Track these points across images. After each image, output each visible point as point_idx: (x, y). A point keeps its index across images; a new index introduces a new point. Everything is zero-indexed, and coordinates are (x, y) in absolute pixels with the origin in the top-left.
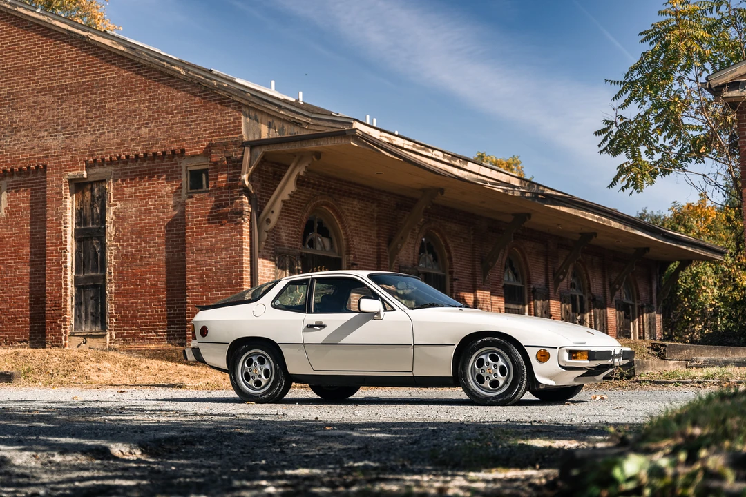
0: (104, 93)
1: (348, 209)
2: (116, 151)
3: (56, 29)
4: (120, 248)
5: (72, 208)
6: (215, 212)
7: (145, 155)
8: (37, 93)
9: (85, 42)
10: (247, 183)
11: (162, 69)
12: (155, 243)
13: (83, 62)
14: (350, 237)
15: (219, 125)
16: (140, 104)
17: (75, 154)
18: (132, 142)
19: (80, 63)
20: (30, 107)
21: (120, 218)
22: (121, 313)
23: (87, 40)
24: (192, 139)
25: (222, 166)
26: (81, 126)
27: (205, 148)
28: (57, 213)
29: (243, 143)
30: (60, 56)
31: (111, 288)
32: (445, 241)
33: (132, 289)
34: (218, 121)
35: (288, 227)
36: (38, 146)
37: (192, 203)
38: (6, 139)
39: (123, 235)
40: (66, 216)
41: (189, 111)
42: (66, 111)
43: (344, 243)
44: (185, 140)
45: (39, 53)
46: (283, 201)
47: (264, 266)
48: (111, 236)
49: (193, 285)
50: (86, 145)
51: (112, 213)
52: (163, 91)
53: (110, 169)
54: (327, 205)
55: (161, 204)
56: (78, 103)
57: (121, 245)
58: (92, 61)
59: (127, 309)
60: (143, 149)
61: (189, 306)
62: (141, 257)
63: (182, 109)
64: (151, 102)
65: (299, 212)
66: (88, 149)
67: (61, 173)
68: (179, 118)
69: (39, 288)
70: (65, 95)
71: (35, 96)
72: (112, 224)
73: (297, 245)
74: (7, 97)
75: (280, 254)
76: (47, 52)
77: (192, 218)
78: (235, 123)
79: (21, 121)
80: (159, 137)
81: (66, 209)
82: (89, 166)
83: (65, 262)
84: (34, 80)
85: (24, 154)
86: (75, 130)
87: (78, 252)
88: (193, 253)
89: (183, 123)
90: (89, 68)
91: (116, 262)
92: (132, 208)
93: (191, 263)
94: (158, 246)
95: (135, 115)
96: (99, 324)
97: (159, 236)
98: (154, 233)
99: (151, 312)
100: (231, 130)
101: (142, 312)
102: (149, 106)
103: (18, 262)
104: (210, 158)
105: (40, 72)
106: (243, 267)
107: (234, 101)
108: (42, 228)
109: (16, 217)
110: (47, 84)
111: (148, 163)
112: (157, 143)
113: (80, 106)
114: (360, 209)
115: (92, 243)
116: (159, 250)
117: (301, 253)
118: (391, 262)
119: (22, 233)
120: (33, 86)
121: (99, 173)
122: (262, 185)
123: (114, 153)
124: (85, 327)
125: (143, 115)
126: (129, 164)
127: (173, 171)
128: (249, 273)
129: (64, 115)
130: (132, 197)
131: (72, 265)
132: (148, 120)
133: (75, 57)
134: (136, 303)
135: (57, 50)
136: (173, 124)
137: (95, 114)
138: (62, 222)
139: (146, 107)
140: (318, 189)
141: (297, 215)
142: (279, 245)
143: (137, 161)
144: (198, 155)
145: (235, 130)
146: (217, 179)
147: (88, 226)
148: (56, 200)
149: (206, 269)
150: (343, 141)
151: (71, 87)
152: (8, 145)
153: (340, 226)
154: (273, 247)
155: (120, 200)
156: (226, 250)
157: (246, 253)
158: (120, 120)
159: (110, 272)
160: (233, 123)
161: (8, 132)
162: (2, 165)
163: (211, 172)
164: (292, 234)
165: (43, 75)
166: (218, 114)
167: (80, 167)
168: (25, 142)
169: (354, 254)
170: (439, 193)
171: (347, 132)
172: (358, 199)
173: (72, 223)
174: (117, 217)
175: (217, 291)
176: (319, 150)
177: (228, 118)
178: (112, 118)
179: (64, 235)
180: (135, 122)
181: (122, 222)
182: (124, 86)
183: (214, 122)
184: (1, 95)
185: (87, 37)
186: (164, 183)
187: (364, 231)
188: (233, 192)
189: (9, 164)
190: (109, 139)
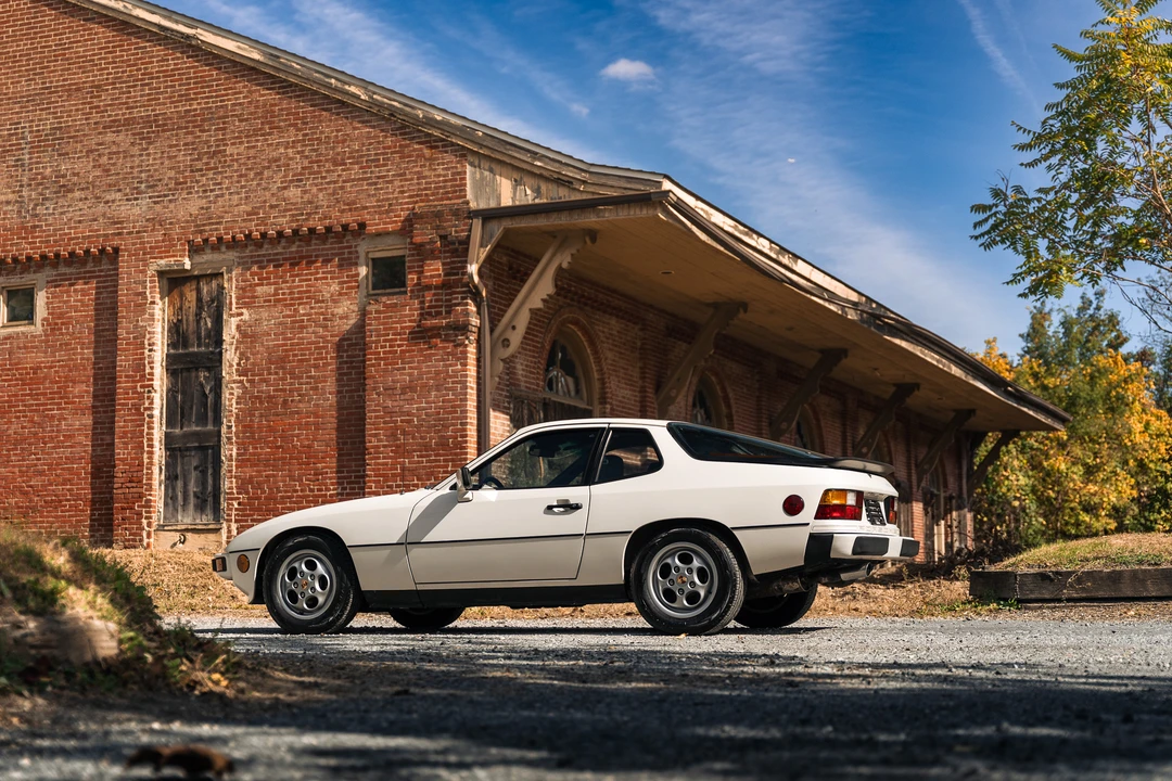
0: (224, 129)
1: (603, 332)
2: (243, 225)
3: (140, 23)
4: (247, 385)
5: (163, 319)
6: (419, 326)
7: (296, 232)
8: (104, 128)
9: (190, 46)
10: (476, 279)
11: (327, 91)
12: (310, 377)
13: (187, 79)
14: (606, 376)
15: (426, 183)
16: (286, 148)
17: (171, 229)
18: (272, 211)
19: (182, 79)
20: (90, 151)
21: (247, 336)
22: (247, 493)
23: (193, 42)
24: (379, 206)
25: (432, 251)
26: (181, 183)
27: (404, 221)
28: (136, 327)
29: (470, 213)
30: (145, 69)
31: (230, 451)
32: (724, 389)
33: (266, 453)
34: (425, 177)
35: (526, 355)
36: (104, 215)
37: (377, 312)
38: (48, 204)
39: (253, 364)
40: (153, 333)
41: (373, 161)
42: (155, 159)
43: (597, 385)
44: (366, 208)
45: (109, 63)
46: (530, 310)
48: (231, 366)
49: (378, 447)
50: (191, 215)
51: (234, 327)
52: (328, 126)
53: (232, 255)
54: (576, 323)
55: (322, 314)
56: (177, 145)
57: (248, 381)
58: (201, 77)
59: (259, 486)
60: (292, 221)
61: (370, 481)
62: (285, 402)
63: (362, 156)
64: (307, 145)
65: (541, 332)
66: (193, 221)
67: (144, 260)
68: (355, 171)
69: (102, 451)
70: (153, 132)
71: (100, 133)
72: (234, 347)
73: (538, 385)
74: (50, 135)
75: (516, 398)
76: (123, 62)
77: (378, 336)
78: (456, 180)
79: (74, 174)
80: (321, 203)
81: (153, 320)
82: (194, 250)
83: (151, 409)
84: (99, 107)
85: (79, 230)
86: (170, 190)
87: (171, 394)
88: (378, 394)
89: (363, 179)
90: (197, 88)
91: (240, 409)
92: (269, 319)
93: (375, 411)
94: (316, 383)
95: (278, 166)
96: (209, 511)
97: (316, 367)
98: (309, 360)
99: (302, 490)
100: (448, 193)
101: (286, 492)
102: (303, 152)
103: (64, 409)
104: (412, 238)
105: (109, 95)
106: (466, 418)
107: (453, 144)
108: (108, 352)
109: (62, 334)
110: (121, 113)
111: (299, 246)
112: (316, 213)
113: (180, 150)
114: (619, 332)
115: (197, 377)
116: (316, 388)
117: (544, 399)
119: (72, 360)
120: (95, 117)
121: (212, 262)
122: (494, 284)
123: (240, 228)
124: (183, 516)
125: (293, 165)
126: (266, 246)
127: (342, 259)
128: (475, 427)
129: (152, 165)
131: (161, 413)
132: (301, 174)
133: (172, 70)
134: (274, 476)
135: (140, 59)
136: (344, 182)
137: (207, 164)
138: (146, 342)
139: (298, 152)
140: (565, 297)
141: (537, 336)
142: (514, 385)
143: (279, 242)
144: (388, 233)
145: (456, 191)
146: (422, 272)
147: (191, 350)
148: (136, 305)
149: (402, 421)
150: (645, 212)
151: (165, 119)
152: (50, 214)
153: (591, 357)
154: (508, 386)
155: (247, 305)
156: (438, 390)
157: (471, 395)
158: (252, 175)
159: (229, 425)
160: (451, 180)
161: (50, 193)
162: (40, 248)
163: (410, 261)
164: (530, 367)
165: (116, 99)
166: (424, 166)
167: (180, 250)
168: (80, 210)
169: (611, 404)
170: (741, 310)
171: (652, 196)
172: (617, 316)
173: (163, 344)
174: (244, 334)
175: (421, 456)
176: (597, 227)
177: (442, 173)
178: (236, 171)
179: (149, 363)
180: (278, 178)
181: (251, 342)
182: (259, 118)
183: (418, 179)
184: (38, 131)
185: (194, 37)
186: (326, 278)
187: (624, 368)
188: (451, 294)
189: (52, 246)
190: (230, 206)
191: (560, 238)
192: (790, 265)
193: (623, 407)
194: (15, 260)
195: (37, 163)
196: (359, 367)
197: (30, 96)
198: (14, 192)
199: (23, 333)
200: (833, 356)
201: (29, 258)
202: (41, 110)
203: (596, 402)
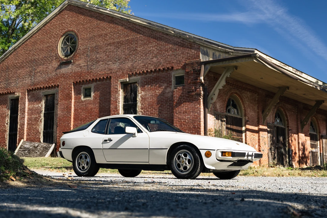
0: (137, 43)
1: (245, 96)
3: (116, 17)
4: (143, 112)
5: (122, 95)
6: (187, 95)
7: (155, 70)
8: (108, 45)
9: (129, 22)
10: (203, 81)
11: (163, 31)
14: (246, 108)
15: (189, 55)
16: (153, 47)
17: (124, 71)
18: (149, 65)
20: (104, 51)
21: (143, 99)
23: (129, 21)
24: (177, 62)
25: (191, 74)
26: (127, 58)
27: (183, 66)
28: (115, 97)
29: (201, 62)
30: (118, 29)
32: (285, 112)
34: (189, 53)
35: (220, 102)
36: (107, 68)
37: (176, 91)
38: (94, 66)
39: (145, 106)
40: (119, 99)
41: (175, 50)
43: (243, 111)
44: (173, 63)
45: (109, 28)
46: (219, 90)
47: (210, 120)
48: (139, 107)
50: (129, 67)
51: (140, 97)
53: (139, 77)
54: (236, 93)
55: (162, 92)
56: (125, 49)
57: (144, 111)
58: (131, 30)
60: (154, 67)
63: (172, 49)
64: (158, 46)
65: (225, 96)
66: (129, 68)
67: (117, 79)
68: (171, 53)
70: (120, 45)
71: (106, 47)
72: (140, 102)
73: (224, 111)
74: (95, 48)
75: (217, 115)
76: (112, 27)
77: (177, 98)
79: (100, 58)
80: (162, 62)
81: (119, 95)
82: (130, 76)
84: (106, 40)
85: (101, 72)
86: (124, 60)
88: (177, 114)
89: (172, 55)
90: (130, 33)
93: (176, 118)
95: (151, 53)
97: (161, 106)
100: (195, 57)
102: (157, 48)
104: (185, 70)
105: (109, 36)
106: (200, 120)
107: (196, 44)
108: (109, 104)
109: (97, 100)
110: (111, 41)
111: (156, 74)
112: (160, 65)
113: (126, 50)
114: (250, 96)
115: (131, 110)
116: (161, 112)
117: (226, 115)
118: (264, 121)
120: (106, 42)
121: (134, 79)
122: (209, 82)
123: (141, 70)
125: (154, 52)
126: (148, 74)
127: (167, 77)
128: (203, 123)
129: (119, 54)
130: (149, 89)
132: (157, 54)
135: (116, 26)
136: (168, 56)
137: (133, 53)
138: (118, 101)
139: (156, 49)
140: (232, 86)
141: (223, 97)
142: (216, 111)
143: (151, 73)
144: (179, 69)
145: (197, 57)
146: (188, 80)
147: (129, 103)
148: (115, 91)
149: (183, 121)
150: (250, 60)
151: (122, 42)
152: (94, 68)
153: (241, 103)
154: (214, 111)
155: (143, 90)
156: (193, 112)
157: (202, 113)
158: (144, 55)
160: (196, 54)
161: (95, 63)
162: (92, 77)
163: (185, 77)
164: (221, 106)
165: (110, 37)
166: (189, 50)
167: (126, 76)
168: (102, 67)
169: (248, 116)
170: (287, 89)
171: (252, 55)
172: (250, 92)
173: (122, 101)
174: (142, 98)
175: (189, 131)
176: (237, 65)
177: (194, 52)
178: (140, 54)
179: (119, 107)
180: (151, 56)
181: (144, 100)
182: (146, 40)
183: (187, 54)
184: (92, 47)
185: (129, 20)
186: (163, 82)
187: (252, 106)
188: (196, 85)
189: (95, 77)
190: (139, 64)
191: (227, 69)
192: (300, 75)
193: (252, 117)
194: (86, 81)
195: (92, 55)
196: (172, 107)
197: (90, 38)
198: (86, 63)
199: (88, 100)
200: (319, 102)
201: (90, 80)
202: (93, 41)
203: (243, 116)
